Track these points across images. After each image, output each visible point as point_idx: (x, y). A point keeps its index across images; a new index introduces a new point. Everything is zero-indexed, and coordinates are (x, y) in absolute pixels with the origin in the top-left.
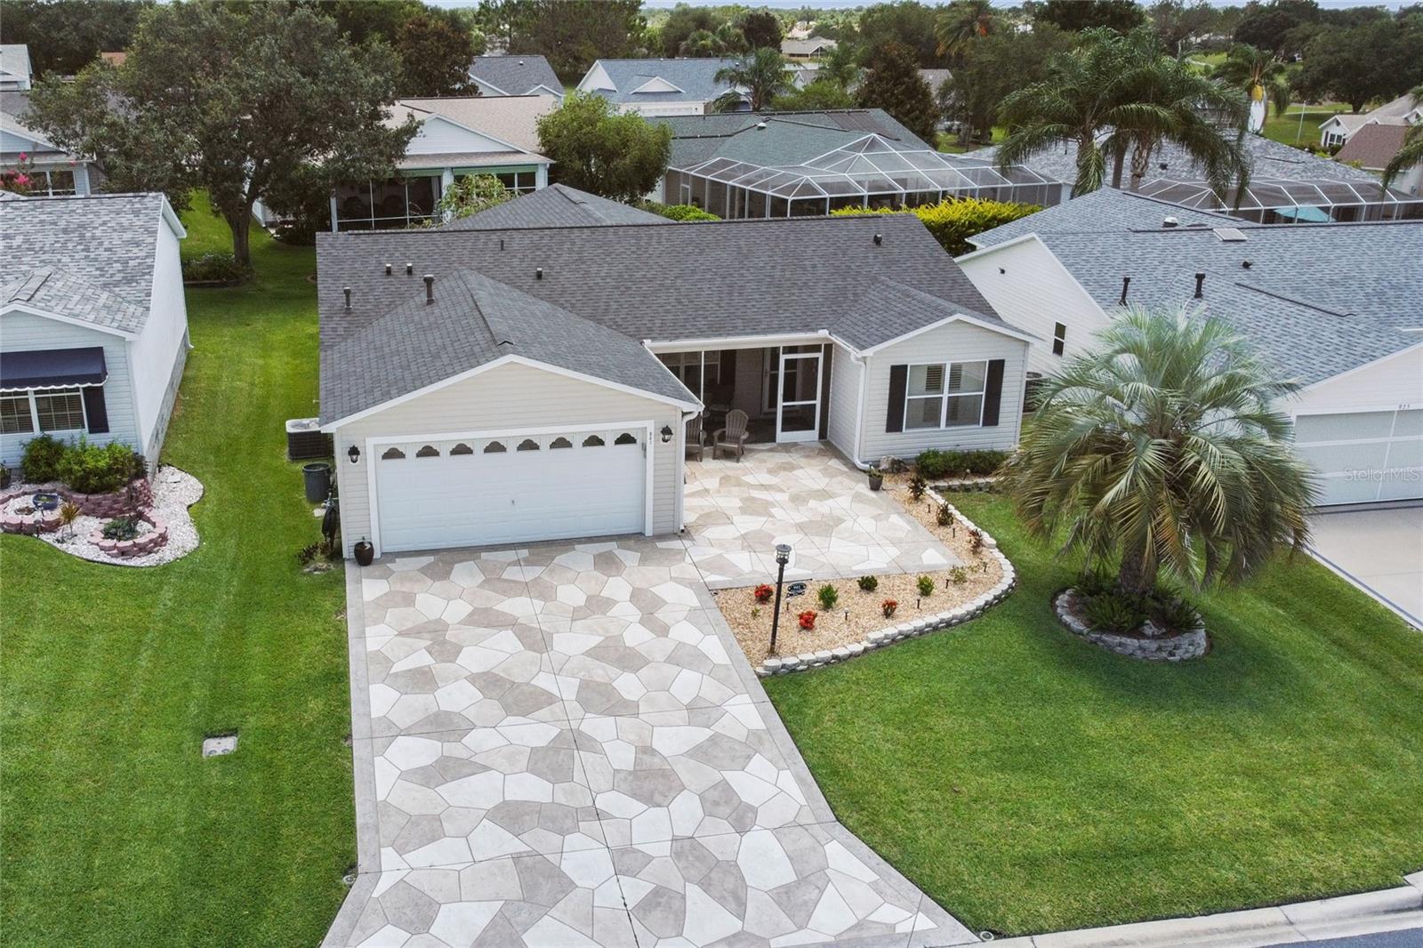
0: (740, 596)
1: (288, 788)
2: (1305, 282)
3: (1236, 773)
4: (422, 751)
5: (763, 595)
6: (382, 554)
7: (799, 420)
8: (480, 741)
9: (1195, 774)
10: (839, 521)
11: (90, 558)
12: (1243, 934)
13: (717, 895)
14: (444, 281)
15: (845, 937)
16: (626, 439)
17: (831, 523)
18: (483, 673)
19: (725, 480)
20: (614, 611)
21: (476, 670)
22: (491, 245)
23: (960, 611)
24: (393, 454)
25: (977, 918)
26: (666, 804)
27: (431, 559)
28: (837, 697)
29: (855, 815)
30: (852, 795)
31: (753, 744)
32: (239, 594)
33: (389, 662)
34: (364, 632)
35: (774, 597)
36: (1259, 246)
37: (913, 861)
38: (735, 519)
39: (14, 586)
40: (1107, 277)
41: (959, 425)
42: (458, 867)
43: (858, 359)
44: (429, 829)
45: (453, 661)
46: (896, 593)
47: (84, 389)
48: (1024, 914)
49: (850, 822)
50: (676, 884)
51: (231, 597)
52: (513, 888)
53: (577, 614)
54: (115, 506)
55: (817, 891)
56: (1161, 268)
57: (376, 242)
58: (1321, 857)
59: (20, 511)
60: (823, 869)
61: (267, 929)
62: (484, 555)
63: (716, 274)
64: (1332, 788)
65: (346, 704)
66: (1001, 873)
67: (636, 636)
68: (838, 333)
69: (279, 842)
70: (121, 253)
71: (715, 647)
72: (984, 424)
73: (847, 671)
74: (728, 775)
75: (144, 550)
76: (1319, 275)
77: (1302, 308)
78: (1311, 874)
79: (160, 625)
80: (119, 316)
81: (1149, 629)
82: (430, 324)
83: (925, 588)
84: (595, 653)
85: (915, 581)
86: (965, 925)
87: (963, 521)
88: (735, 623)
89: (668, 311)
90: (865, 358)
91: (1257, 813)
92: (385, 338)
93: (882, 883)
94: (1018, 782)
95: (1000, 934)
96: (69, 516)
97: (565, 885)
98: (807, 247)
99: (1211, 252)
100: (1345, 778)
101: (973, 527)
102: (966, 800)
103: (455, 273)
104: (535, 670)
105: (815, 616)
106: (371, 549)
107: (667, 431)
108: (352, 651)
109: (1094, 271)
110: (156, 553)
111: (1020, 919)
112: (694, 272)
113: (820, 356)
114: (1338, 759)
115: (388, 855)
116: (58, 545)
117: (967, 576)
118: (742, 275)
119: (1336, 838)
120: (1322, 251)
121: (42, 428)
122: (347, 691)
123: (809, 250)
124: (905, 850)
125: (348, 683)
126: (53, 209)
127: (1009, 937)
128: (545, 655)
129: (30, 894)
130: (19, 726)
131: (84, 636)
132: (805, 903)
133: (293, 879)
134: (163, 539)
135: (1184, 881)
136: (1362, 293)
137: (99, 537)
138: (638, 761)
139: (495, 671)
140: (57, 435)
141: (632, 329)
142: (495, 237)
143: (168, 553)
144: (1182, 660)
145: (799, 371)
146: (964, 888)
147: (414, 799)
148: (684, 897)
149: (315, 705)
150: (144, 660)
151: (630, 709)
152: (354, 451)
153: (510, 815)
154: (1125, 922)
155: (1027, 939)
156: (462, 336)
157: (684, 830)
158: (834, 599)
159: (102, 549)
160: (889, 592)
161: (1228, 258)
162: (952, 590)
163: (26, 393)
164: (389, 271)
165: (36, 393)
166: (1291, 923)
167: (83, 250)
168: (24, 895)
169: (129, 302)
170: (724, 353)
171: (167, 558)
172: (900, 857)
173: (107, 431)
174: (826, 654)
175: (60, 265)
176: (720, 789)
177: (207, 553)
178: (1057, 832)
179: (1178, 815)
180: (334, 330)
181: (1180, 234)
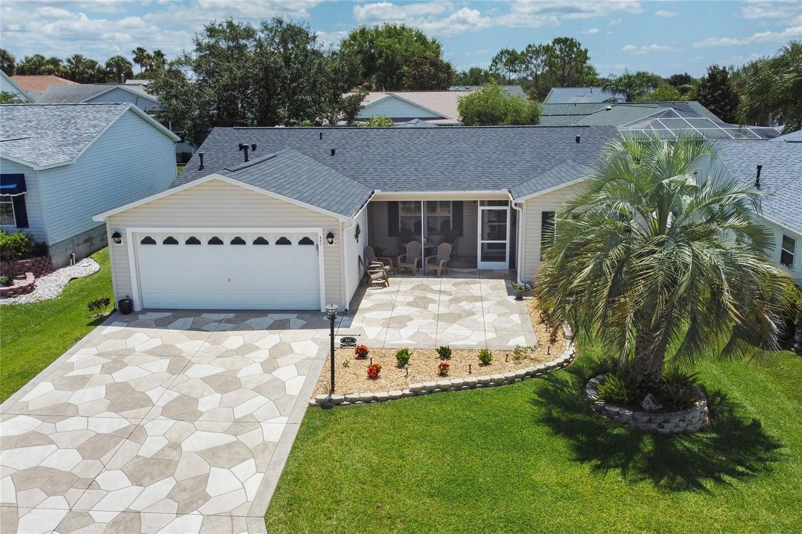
6: (139, 308)
7: (493, 254)
16: (306, 241)
20: (251, 355)
24: (148, 241)
31: (256, 452)
34: (77, 351)
45: (112, 373)
47: (13, 199)
49: (273, 519)
53: (224, 354)
57: (246, 133)
62: (203, 315)
65: (14, 391)
67: (249, 371)
71: (298, 383)
74: (214, 471)
81: (647, 404)
83: (484, 360)
84: (210, 379)
104: (158, 384)
106: (132, 304)
107: (330, 235)
108: (57, 361)
113: (508, 209)
122: (24, 384)
125: (31, 379)
128: (174, 376)
138: (160, 452)
139: (131, 382)
144: (665, 432)
151: (194, 417)
152: (117, 235)
157: (138, 506)
162: (509, 363)
173: (28, 227)
176: (198, 480)
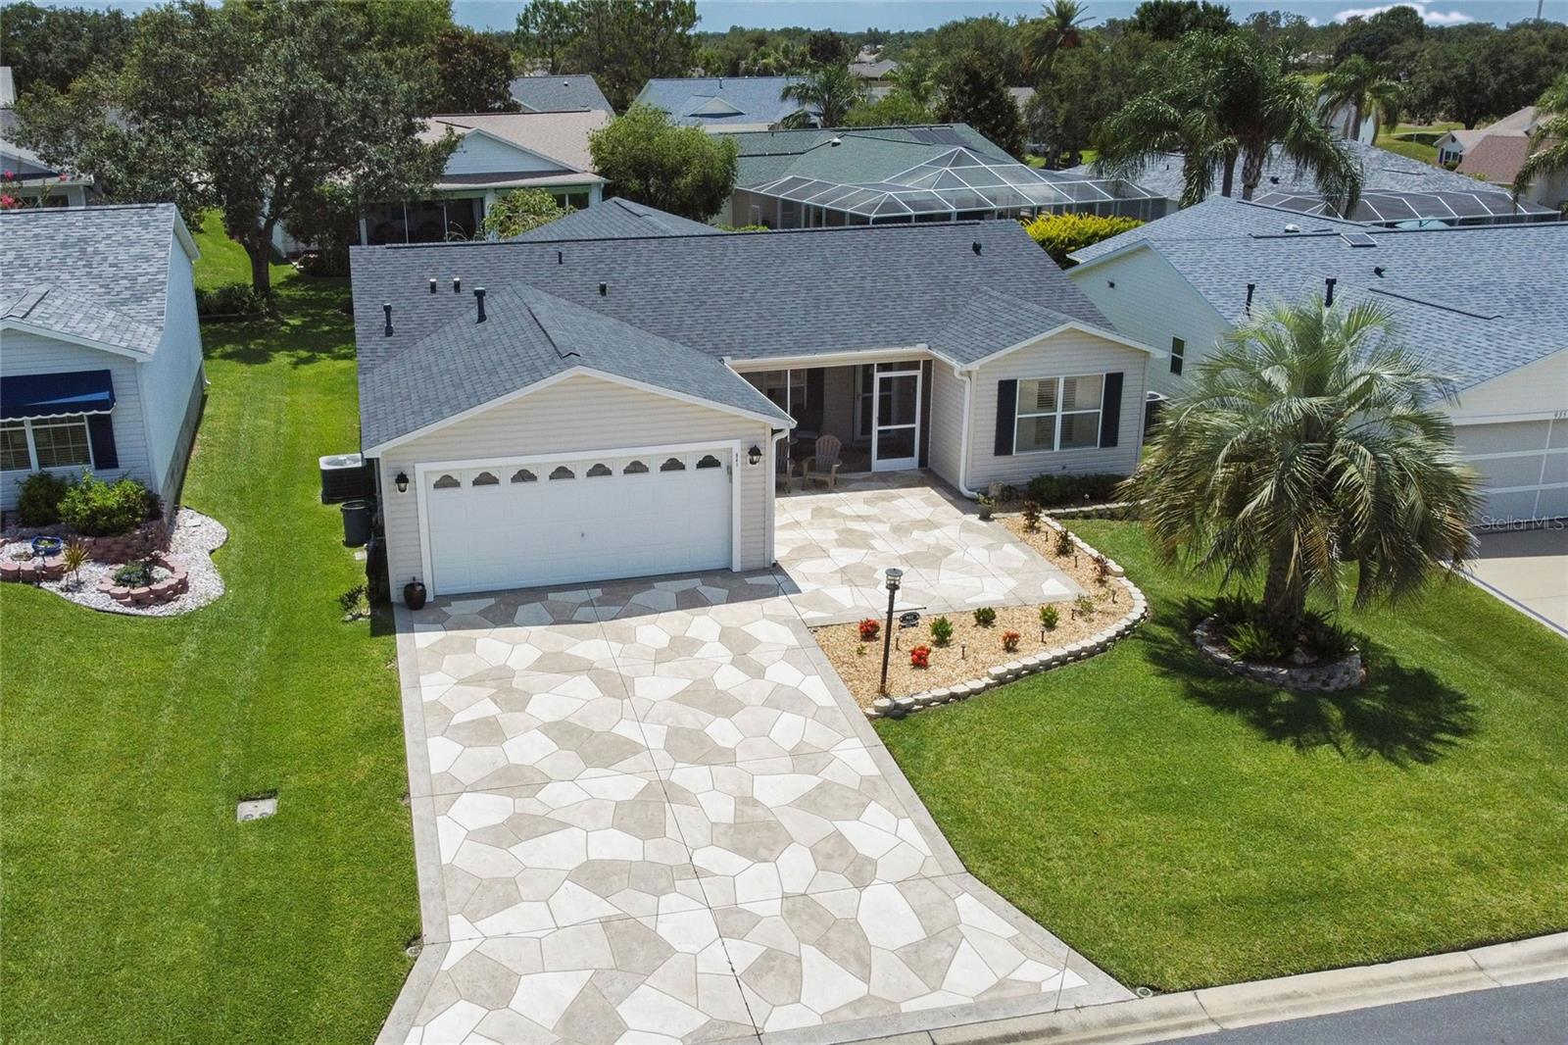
0: (842, 633)
1: (338, 854)
2: (1442, 288)
3: (1406, 808)
4: (491, 809)
5: (869, 631)
6: (436, 597)
7: (896, 446)
8: (556, 795)
9: (1362, 810)
10: (948, 552)
11: (100, 607)
12: (1429, 982)
13: (837, 957)
14: (496, 296)
15: (985, 998)
16: (709, 462)
17: (939, 554)
18: (557, 723)
19: (817, 512)
20: (701, 653)
21: (548, 718)
22: (547, 258)
23: (1089, 643)
24: (447, 482)
25: (1133, 973)
26: (773, 858)
27: (492, 601)
28: (957, 738)
29: (987, 865)
30: (982, 844)
31: (867, 791)
32: (271, 645)
33: (448, 713)
34: (418, 682)
35: (881, 634)
36: (1390, 251)
37: (1056, 913)
38: (832, 552)
39: (11, 638)
40: (1229, 285)
41: (1074, 446)
42: (539, 934)
43: (961, 374)
44: (504, 894)
45: (522, 710)
46: (1016, 626)
47: (88, 416)
48: (1183, 967)
49: (983, 872)
50: (789, 944)
51: (264, 648)
52: (603, 956)
53: (660, 657)
54: (128, 550)
55: (950, 949)
56: (1286, 275)
57: (418, 256)
58: (1509, 896)
59: (18, 556)
60: (955, 924)
61: (321, 1010)
62: (551, 596)
63: (800, 285)
64: (1514, 821)
65: (402, 759)
66: (1156, 923)
67: (728, 678)
68: (938, 347)
69: (330, 912)
70: (128, 268)
71: (818, 688)
72: (1102, 446)
73: (968, 710)
74: (841, 825)
75: (162, 598)
76: (1457, 281)
77: (1444, 312)
78: (1499, 915)
79: (183, 679)
80: (128, 336)
81: (1300, 657)
82: (483, 341)
83: (1049, 621)
84: (684, 698)
85: (1037, 612)
86: (1119, 981)
87: (1083, 548)
88: (839, 662)
89: (747, 326)
90: (969, 372)
91: (1434, 851)
92: (432, 358)
93: (1022, 938)
94: (1165, 822)
95: (1159, 989)
96: (75, 562)
97: (664, 951)
98: (899, 256)
99: (1339, 257)
100: (1526, 811)
101: (1096, 554)
102: (1109, 845)
103: (509, 288)
104: (616, 718)
105: (929, 651)
106: (424, 591)
107: (755, 451)
108: (405, 703)
109: (1213, 279)
110: (176, 600)
111: (1179, 973)
112: (775, 284)
113: (919, 373)
114: (1517, 789)
115: (458, 924)
116: (63, 595)
117: (1095, 606)
118: (829, 287)
119: (1523, 875)
120: (1459, 255)
121: (42, 464)
122: (402, 745)
123: (902, 260)
124: (1046, 902)
125: (403, 736)
126: (50, 221)
127: (1170, 992)
128: (626, 701)
129: (40, 977)
130: (23, 791)
131: (96, 692)
132: (938, 962)
133: (348, 952)
134: (183, 586)
135: (1360, 926)
136: (1504, 299)
137: (109, 585)
138: (739, 813)
139: (570, 720)
140: (58, 471)
141: (709, 346)
142: (551, 249)
143: (189, 601)
144: (1337, 690)
145: (895, 392)
146: (1115, 941)
147: (487, 862)
148: (799, 960)
149: (365, 761)
150: (167, 715)
151: (727, 756)
152: (402, 479)
153: (595, 876)
154: (1297, 973)
155: (1190, 994)
156: (520, 351)
157: (795, 886)
158: (949, 633)
159: (114, 596)
160: (1009, 625)
161: (1358, 264)
162: (1079, 621)
163: (21, 424)
164: (433, 287)
165: (34, 423)
166: (1481, 969)
167: (84, 266)
168: (34, 979)
169: (139, 322)
170: (811, 372)
171: (188, 607)
172: (1040, 908)
173: (116, 466)
174: (943, 692)
175: (58, 283)
176: (832, 841)
177: (234, 600)
178: (1215, 877)
179: (1348, 855)
180: (374, 351)
181: (1305, 240)
